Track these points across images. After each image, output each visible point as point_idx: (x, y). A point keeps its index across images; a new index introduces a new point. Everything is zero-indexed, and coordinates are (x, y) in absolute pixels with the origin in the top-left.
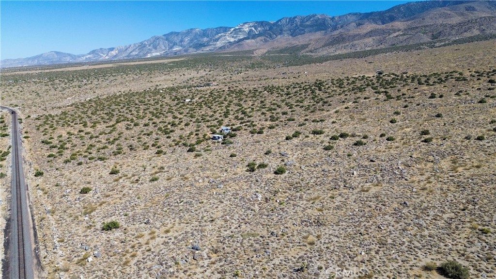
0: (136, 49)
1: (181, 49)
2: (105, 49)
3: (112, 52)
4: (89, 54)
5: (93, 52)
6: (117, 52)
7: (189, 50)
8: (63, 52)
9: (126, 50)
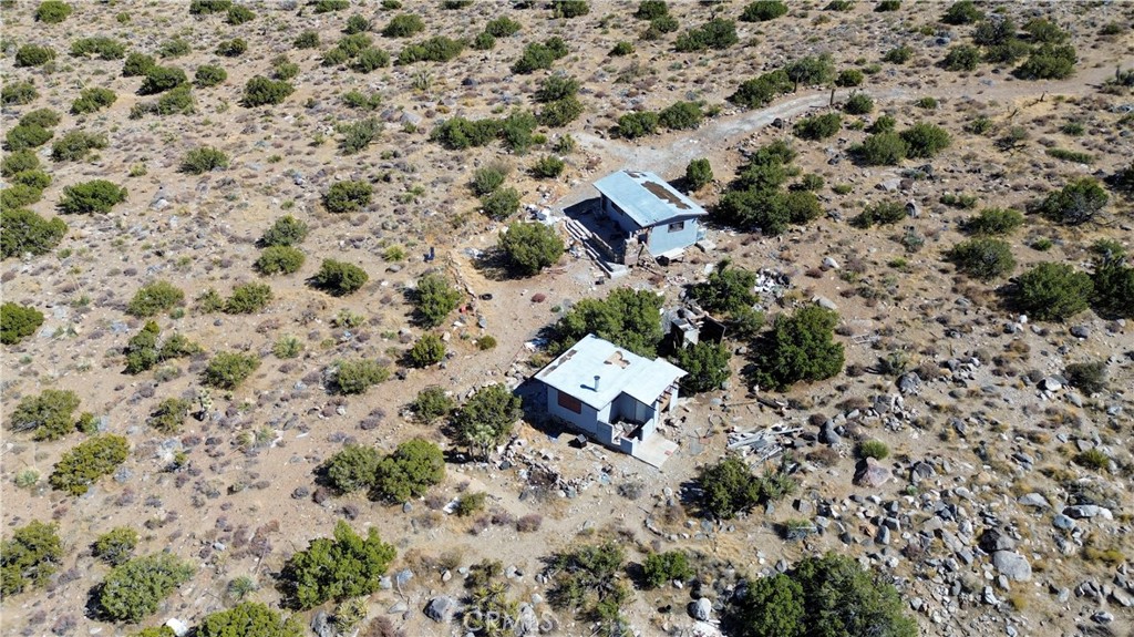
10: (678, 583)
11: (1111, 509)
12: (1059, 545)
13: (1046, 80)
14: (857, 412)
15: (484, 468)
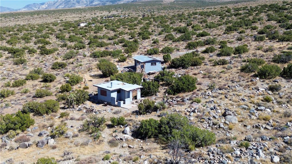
0: (63, 3)
1: (100, 3)
2: (37, 4)
3: (43, 6)
4: (25, 8)
5: (28, 6)
6: (47, 6)
7: (106, 3)
8: (4, 7)
9: (54, 4)
10: (122, 126)
11: (270, 109)
12: (250, 117)
13: (286, 42)
14: (195, 95)
15: (73, 110)
